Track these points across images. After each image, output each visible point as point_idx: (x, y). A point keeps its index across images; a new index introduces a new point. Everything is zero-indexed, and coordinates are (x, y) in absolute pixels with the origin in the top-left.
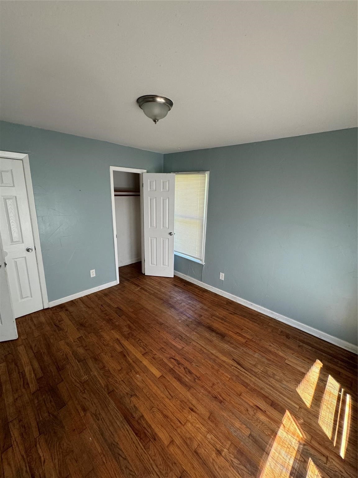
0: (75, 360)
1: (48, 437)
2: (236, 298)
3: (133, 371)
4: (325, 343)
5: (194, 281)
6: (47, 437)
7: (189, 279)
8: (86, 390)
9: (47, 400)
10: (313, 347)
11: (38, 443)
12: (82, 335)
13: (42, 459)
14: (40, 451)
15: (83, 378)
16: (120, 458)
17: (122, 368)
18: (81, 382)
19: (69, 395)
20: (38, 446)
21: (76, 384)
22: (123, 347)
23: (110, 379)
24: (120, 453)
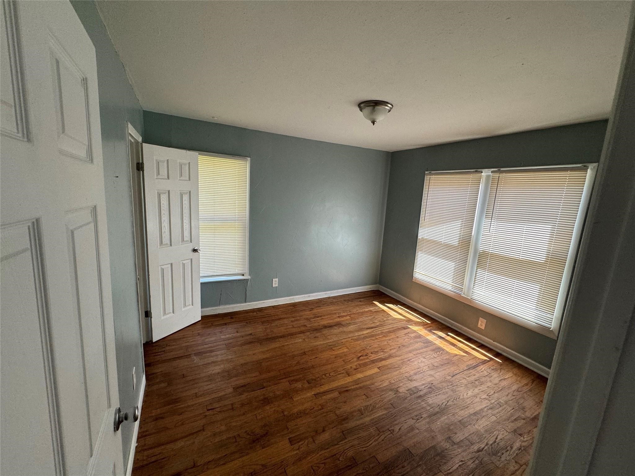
0: (339, 444)
1: (441, 462)
2: (294, 298)
3: (369, 386)
4: (361, 293)
5: (233, 308)
6: (441, 464)
7: (224, 309)
8: (390, 429)
9: (401, 473)
10: (363, 298)
11: (449, 472)
12: (288, 437)
13: (460, 463)
14: (454, 468)
15: (373, 432)
16: (448, 404)
17: (365, 394)
18: (379, 434)
19: (396, 446)
20: (451, 471)
21: (380, 440)
22: (333, 390)
23: (377, 406)
24: (444, 404)
